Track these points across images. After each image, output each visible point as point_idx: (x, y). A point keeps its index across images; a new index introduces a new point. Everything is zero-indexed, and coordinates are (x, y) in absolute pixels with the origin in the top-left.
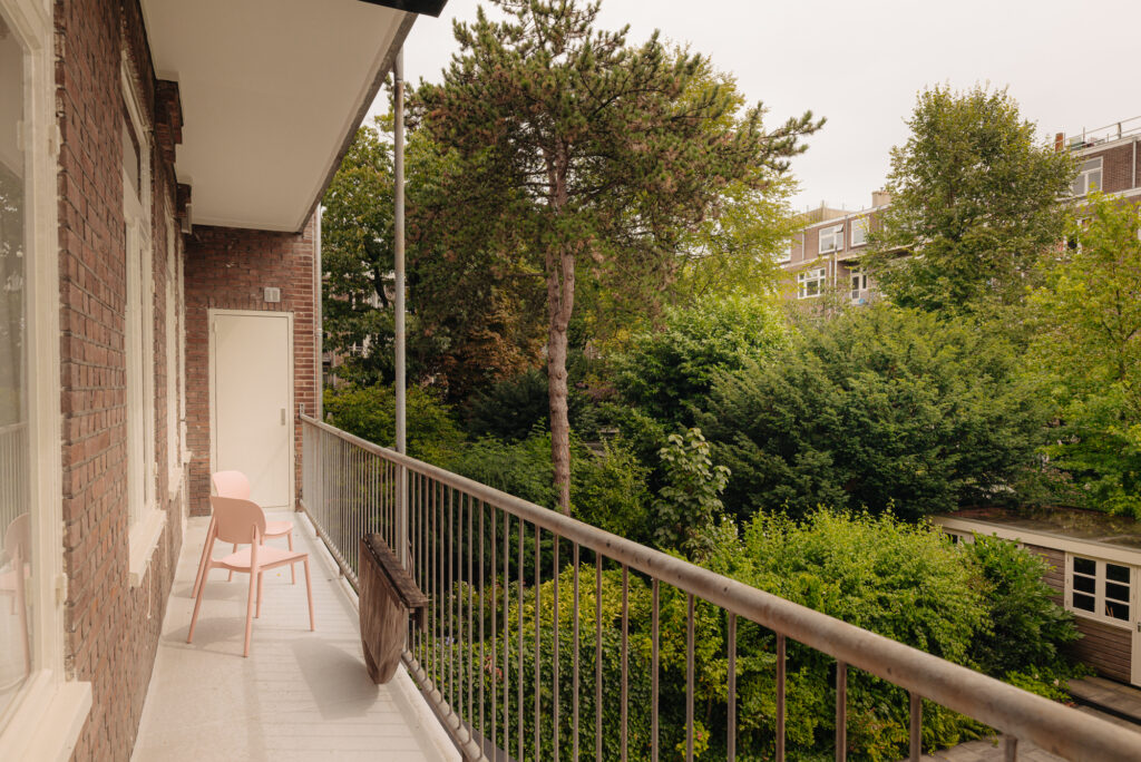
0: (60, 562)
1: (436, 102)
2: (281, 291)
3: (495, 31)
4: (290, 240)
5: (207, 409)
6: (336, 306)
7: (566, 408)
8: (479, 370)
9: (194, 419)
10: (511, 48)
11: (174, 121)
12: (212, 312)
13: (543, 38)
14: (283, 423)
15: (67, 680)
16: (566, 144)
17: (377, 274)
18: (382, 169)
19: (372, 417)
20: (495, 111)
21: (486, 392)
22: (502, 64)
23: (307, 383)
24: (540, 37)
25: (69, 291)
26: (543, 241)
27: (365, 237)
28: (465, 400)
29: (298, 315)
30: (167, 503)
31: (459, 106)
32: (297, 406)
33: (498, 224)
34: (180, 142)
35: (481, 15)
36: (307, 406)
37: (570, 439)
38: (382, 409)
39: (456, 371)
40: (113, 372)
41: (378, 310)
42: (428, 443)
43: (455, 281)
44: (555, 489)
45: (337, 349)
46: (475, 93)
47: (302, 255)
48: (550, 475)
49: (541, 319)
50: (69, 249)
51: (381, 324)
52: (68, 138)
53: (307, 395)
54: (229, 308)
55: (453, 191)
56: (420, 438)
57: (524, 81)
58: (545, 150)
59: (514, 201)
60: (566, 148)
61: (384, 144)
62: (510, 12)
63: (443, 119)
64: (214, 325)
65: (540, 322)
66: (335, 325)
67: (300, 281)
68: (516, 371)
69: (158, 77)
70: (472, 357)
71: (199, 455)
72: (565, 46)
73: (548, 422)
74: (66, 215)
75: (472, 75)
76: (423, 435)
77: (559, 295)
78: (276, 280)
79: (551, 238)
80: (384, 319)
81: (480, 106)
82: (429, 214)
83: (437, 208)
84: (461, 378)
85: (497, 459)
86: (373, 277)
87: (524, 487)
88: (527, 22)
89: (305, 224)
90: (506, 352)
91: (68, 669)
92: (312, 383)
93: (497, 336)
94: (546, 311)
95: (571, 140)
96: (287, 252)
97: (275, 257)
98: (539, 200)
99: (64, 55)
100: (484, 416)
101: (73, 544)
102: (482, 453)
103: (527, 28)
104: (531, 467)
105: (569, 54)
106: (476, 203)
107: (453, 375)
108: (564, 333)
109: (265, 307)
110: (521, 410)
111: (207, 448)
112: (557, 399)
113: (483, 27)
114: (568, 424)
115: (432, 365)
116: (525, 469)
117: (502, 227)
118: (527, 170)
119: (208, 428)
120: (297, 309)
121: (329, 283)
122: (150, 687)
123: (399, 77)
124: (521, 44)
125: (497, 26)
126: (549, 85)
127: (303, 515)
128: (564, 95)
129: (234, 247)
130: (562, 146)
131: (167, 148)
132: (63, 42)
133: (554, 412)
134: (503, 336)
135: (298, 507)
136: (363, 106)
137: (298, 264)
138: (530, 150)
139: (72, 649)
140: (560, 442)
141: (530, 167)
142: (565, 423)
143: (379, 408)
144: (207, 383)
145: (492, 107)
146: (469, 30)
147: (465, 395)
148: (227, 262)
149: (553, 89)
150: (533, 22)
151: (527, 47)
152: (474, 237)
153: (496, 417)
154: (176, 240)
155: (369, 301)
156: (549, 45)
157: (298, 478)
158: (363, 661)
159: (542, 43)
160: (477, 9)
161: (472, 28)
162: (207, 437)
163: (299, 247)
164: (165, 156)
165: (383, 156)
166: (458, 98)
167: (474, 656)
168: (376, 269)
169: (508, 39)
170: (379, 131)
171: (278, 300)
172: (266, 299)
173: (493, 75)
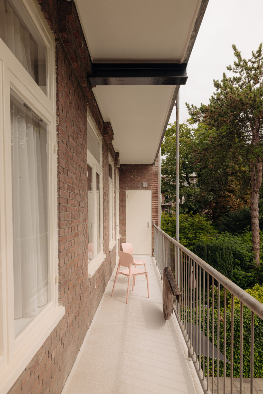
0: (57, 271)
1: (206, 111)
2: (148, 183)
3: (230, 81)
4: (151, 166)
5: (125, 222)
6: (172, 186)
7: (258, 222)
8: (224, 207)
9: (121, 225)
10: (237, 86)
11: (110, 134)
12: (127, 192)
13: (250, 79)
14: (148, 227)
15: (59, 305)
16: (259, 119)
17: (187, 174)
18: (189, 138)
19: (183, 224)
20: (229, 111)
21: (227, 216)
22: (231, 93)
23: (156, 214)
24: (248, 79)
25: (60, 192)
26: (248, 158)
27: (183, 162)
28: (219, 219)
29: (153, 191)
30: (108, 252)
31: (215, 111)
32: (152, 221)
33: (230, 153)
34: (113, 140)
35: (224, 76)
36: (156, 221)
37: (260, 234)
38: (186, 222)
39: (215, 208)
40: (81, 214)
41: (187, 187)
42: (202, 234)
43: (213, 175)
44: (253, 253)
45: (173, 201)
46: (221, 106)
47: (155, 171)
48: (251, 248)
49: (249, 188)
50: (60, 180)
51: (188, 192)
52: (60, 147)
53: (156, 218)
54: (132, 190)
55: (213, 142)
56: (199, 233)
57: (240, 97)
58: (250, 122)
59: (236, 144)
60: (259, 121)
61: (190, 129)
62: (236, 72)
63: (209, 117)
64: (127, 195)
65: (248, 189)
66: (172, 193)
67: (154, 180)
68: (239, 208)
69: (105, 121)
70: (221, 203)
71: (123, 237)
72: (259, 80)
73: (250, 228)
74: (59, 170)
75: (220, 99)
76: (200, 231)
77: (255, 178)
78: (146, 180)
79: (251, 157)
80: (188, 190)
81: (223, 110)
82: (203, 152)
83: (206, 150)
84: (217, 211)
85: (229, 241)
86: (185, 176)
87: (240, 252)
88: (243, 74)
89: (155, 161)
90: (235, 201)
91: (59, 302)
92: (158, 214)
93: (231, 195)
94: (251, 185)
95: (260, 117)
96: (150, 170)
97: (146, 172)
98: (248, 142)
99: (59, 123)
100: (226, 225)
101: (61, 266)
102: (223, 239)
103: (243, 77)
104: (243, 245)
105: (261, 83)
106: (222, 146)
107: (214, 209)
108: (258, 193)
109: (143, 189)
110: (241, 222)
111: (125, 234)
112: (254, 218)
113: (225, 80)
114: (259, 229)
115: (206, 206)
116: (240, 245)
117: (231, 154)
118: (243, 131)
119: (125, 228)
120: (153, 189)
121: (170, 179)
122: (98, 309)
123: (178, 107)
124: (240, 83)
125: (231, 78)
126: (251, 97)
127: (154, 258)
128: (257, 100)
129: (134, 170)
130: (257, 120)
131: (108, 142)
132: (59, 119)
133: (253, 224)
134: (234, 195)
135: (153, 255)
136: (167, 119)
137: (154, 174)
138: (244, 124)
139: (60, 297)
140: (255, 235)
141: (244, 130)
142: (258, 228)
143: (185, 222)
144: (125, 214)
145: (228, 109)
146: (220, 82)
147: (219, 216)
148: (132, 175)
149: (252, 98)
150: (245, 74)
151: (243, 84)
152: (220, 159)
153: (230, 225)
154: (115, 170)
155: (184, 184)
156: (252, 82)
157: (153, 245)
158: (162, 311)
159: (249, 81)
160: (223, 74)
161: (221, 81)
162: (125, 231)
163: (154, 169)
164: (108, 145)
165: (189, 133)
166: (215, 108)
167: (215, 314)
168: (186, 173)
169: (235, 83)
170: (188, 125)
171: (147, 186)
172: (143, 187)
173: (228, 98)
